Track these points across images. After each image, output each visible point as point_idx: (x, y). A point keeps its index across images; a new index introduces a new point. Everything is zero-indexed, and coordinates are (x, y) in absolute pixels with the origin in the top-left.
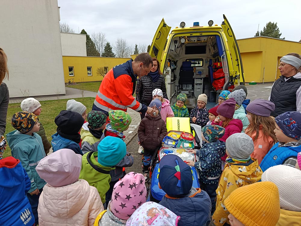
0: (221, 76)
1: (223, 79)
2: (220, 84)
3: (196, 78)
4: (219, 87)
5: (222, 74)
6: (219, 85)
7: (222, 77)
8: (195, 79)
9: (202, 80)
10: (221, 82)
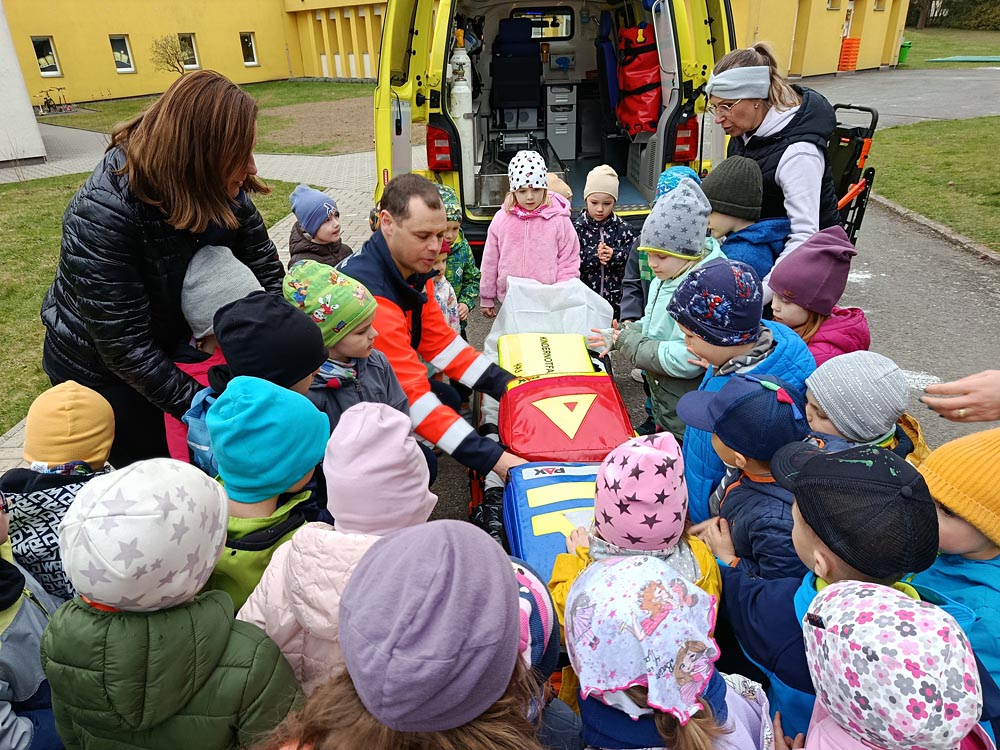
0: (649, 81)
1: (653, 94)
2: (642, 110)
3: (552, 86)
4: (641, 124)
5: (651, 75)
6: (641, 113)
7: (650, 84)
8: (549, 88)
9: (571, 90)
10: (648, 102)
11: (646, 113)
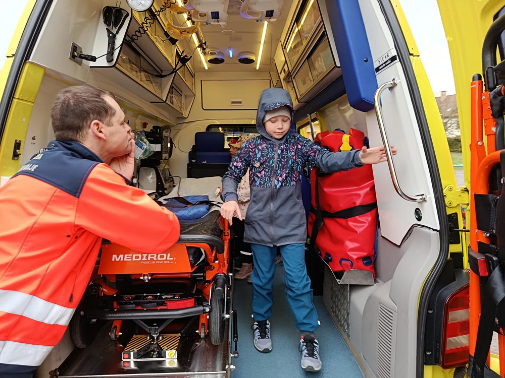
0: (358, 203)
1: (366, 219)
2: (351, 240)
4: (349, 259)
5: (362, 192)
6: (350, 245)
7: (361, 206)
10: (359, 230)
11: (356, 245)
